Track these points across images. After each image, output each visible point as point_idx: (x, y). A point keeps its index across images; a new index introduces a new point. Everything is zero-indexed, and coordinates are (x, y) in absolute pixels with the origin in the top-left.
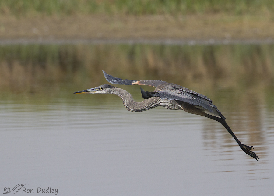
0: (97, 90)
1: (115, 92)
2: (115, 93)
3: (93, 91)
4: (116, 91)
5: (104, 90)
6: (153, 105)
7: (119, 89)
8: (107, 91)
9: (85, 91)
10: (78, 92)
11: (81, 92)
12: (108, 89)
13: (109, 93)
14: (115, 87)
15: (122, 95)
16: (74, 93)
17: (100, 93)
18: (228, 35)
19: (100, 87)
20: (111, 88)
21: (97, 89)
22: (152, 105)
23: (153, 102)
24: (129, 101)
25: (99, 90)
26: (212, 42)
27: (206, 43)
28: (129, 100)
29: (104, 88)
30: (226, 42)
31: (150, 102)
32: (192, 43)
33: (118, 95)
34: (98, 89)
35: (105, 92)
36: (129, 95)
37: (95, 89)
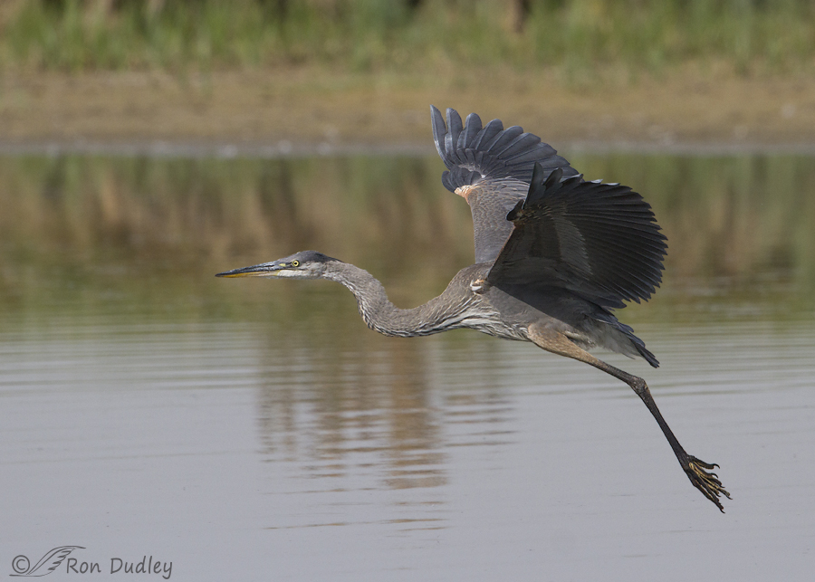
0: (284, 268)
1: (334, 274)
2: (335, 277)
3: (272, 270)
4: (338, 270)
5: (303, 266)
6: (444, 324)
7: (347, 266)
8: (312, 270)
9: (247, 270)
10: (230, 274)
11: (236, 272)
12: (314, 265)
13: (319, 275)
14: (334, 260)
15: (353, 282)
16: (218, 275)
17: (291, 277)
18: (331, 130)
19: (293, 259)
20: (323, 262)
21: (284, 265)
22: (439, 322)
23: (443, 316)
24: (375, 301)
25: (290, 266)
26: (285, 148)
27: (269, 152)
28: (374, 298)
29: (304, 262)
30: (326, 149)
31: (435, 314)
32: (229, 152)
33: (343, 283)
34: (287, 264)
35: (305, 274)
36: (375, 285)
37: (277, 264)
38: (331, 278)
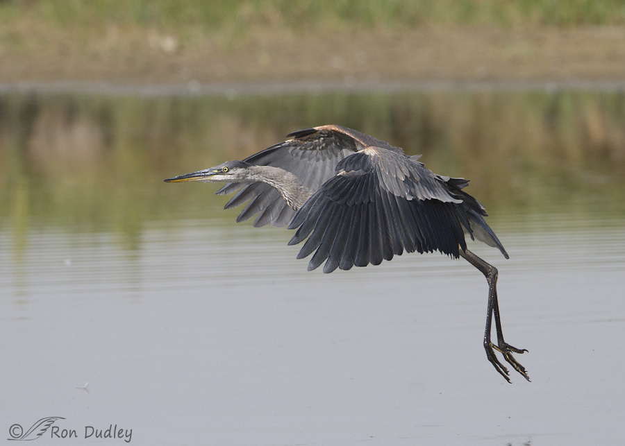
0: (217, 174)
1: (256, 176)
2: (256, 178)
3: (207, 175)
4: (258, 173)
5: (231, 172)
8: (238, 175)
9: (188, 176)
10: (175, 179)
11: (180, 178)
12: (240, 171)
13: (244, 178)
15: (272, 179)
16: (166, 181)
17: (222, 180)
19: (223, 166)
20: (246, 168)
21: (216, 171)
25: (221, 172)
28: (291, 187)
29: (232, 168)
34: (218, 170)
35: (232, 178)
37: (211, 170)
38: (254, 180)
